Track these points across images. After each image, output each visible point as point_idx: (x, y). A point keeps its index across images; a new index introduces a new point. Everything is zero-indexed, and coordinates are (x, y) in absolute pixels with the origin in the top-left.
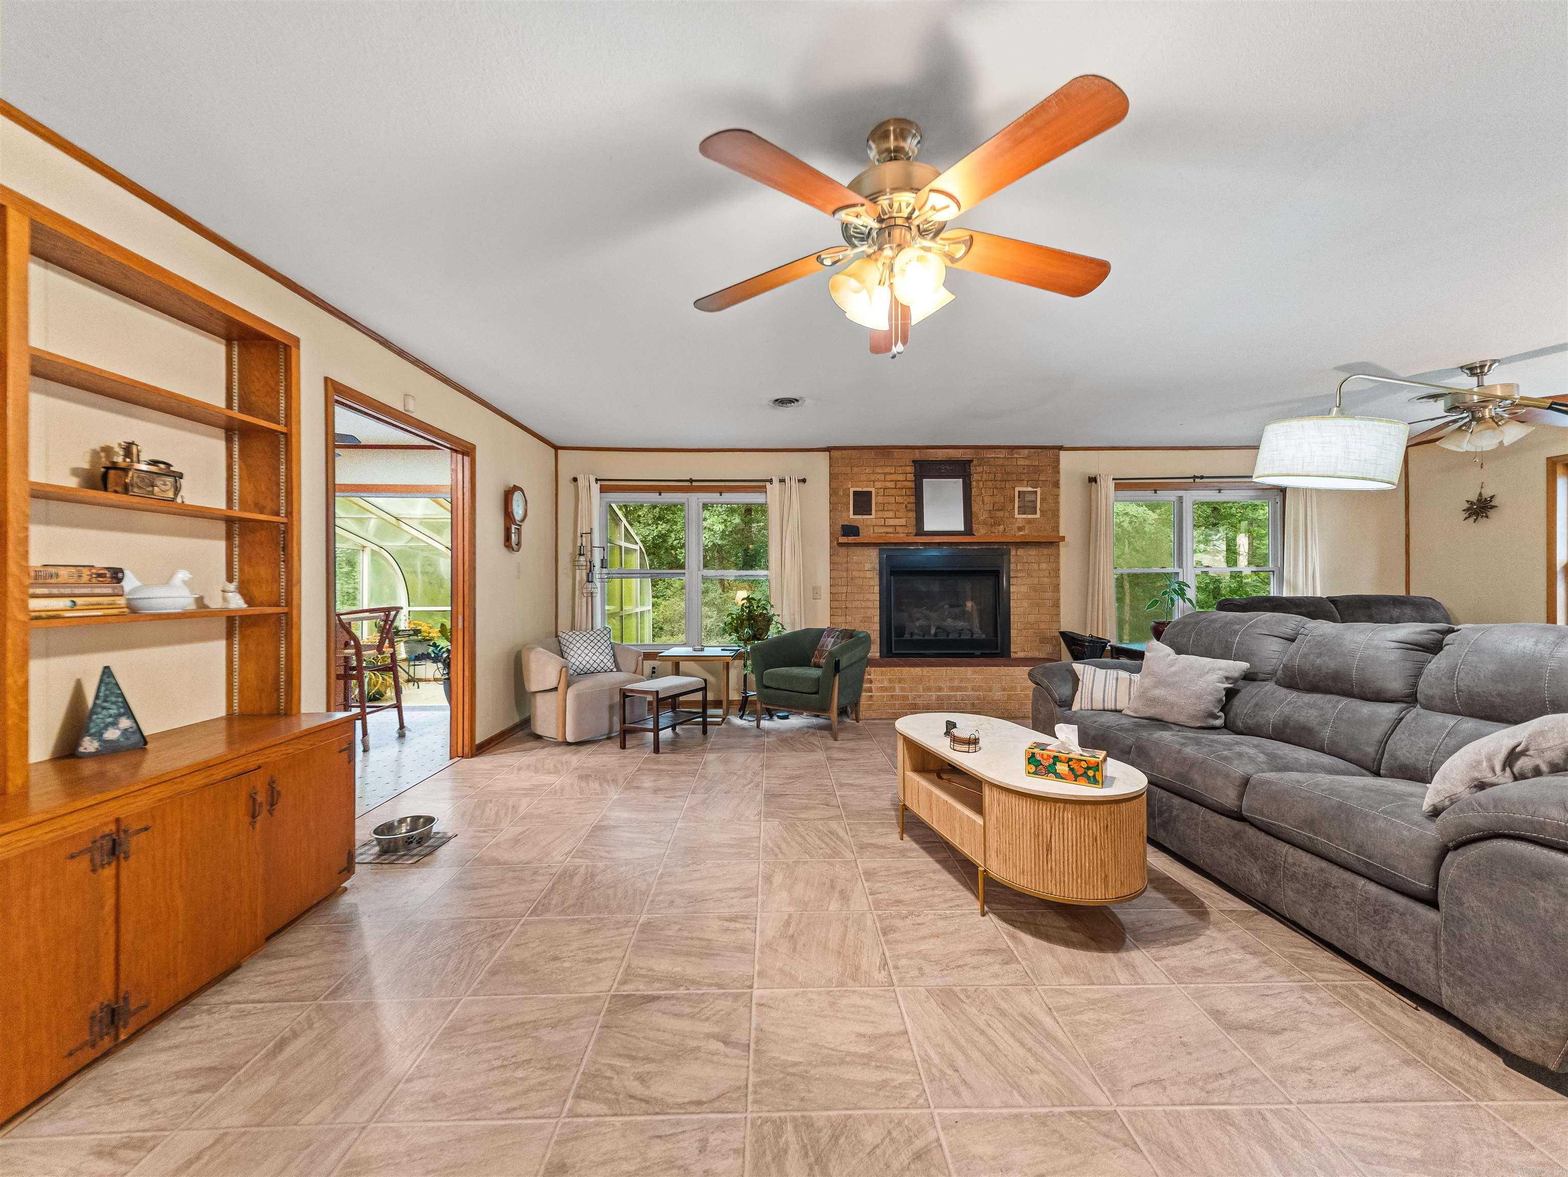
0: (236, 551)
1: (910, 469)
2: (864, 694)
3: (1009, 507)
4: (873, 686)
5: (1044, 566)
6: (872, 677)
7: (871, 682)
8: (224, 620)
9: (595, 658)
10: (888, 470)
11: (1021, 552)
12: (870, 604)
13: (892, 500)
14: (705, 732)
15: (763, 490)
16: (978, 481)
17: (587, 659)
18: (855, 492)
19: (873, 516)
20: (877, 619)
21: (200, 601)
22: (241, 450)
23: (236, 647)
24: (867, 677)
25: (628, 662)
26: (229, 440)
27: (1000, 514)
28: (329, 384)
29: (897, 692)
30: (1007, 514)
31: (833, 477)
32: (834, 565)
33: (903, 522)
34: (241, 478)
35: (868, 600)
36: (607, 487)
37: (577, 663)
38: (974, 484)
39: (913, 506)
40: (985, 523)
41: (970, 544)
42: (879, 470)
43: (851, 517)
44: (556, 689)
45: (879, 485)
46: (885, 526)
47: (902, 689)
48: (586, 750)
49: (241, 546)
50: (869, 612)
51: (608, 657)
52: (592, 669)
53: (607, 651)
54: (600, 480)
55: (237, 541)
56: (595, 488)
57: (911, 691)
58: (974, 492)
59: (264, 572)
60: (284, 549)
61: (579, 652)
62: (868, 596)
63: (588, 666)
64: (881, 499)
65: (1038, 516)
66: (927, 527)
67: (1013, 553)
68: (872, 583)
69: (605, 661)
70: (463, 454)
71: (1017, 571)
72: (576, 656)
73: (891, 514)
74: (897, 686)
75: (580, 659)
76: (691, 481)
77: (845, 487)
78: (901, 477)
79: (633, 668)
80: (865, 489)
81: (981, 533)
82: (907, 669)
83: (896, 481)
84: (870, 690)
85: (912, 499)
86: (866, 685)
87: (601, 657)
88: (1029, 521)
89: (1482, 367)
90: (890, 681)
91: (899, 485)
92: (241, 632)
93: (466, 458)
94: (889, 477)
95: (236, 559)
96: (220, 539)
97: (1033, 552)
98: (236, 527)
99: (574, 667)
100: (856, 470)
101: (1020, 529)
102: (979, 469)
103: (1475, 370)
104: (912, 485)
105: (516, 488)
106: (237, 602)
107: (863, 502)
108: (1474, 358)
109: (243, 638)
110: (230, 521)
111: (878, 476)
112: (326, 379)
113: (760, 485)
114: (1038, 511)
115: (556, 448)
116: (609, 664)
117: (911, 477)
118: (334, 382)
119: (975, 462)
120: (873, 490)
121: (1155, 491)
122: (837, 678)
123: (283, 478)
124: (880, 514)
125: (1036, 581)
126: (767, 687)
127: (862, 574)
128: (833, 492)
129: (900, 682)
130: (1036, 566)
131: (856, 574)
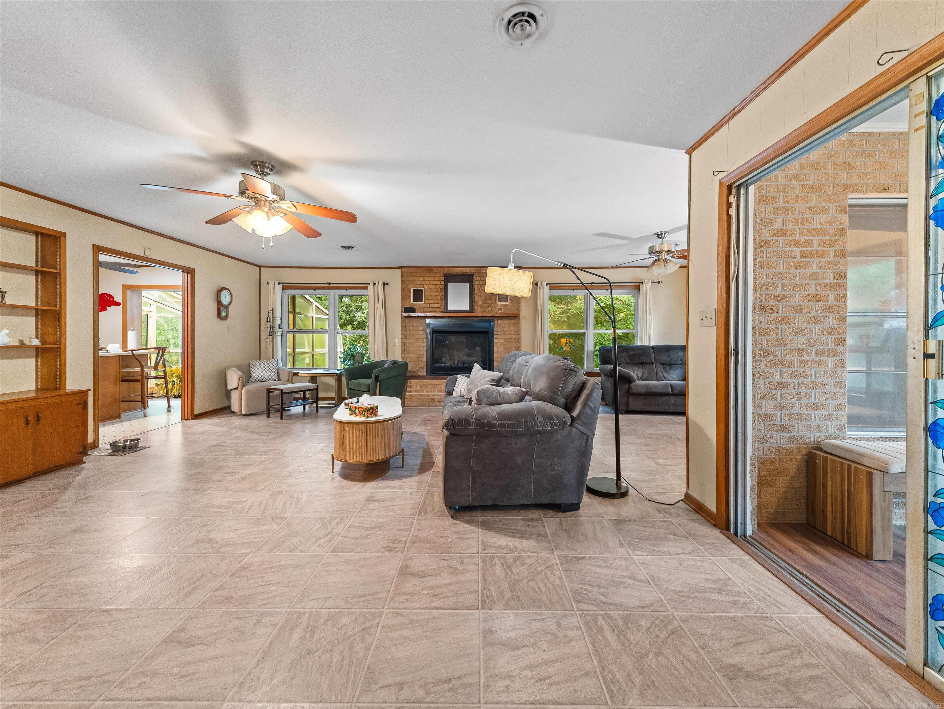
0: (40, 321)
1: (442, 278)
2: (407, 393)
3: (494, 299)
4: (412, 390)
5: (512, 329)
6: (412, 385)
7: (411, 387)
8: (34, 350)
9: (266, 374)
10: (431, 278)
11: (500, 321)
12: (421, 348)
13: (433, 294)
14: (317, 411)
15: (366, 288)
16: (478, 285)
17: (262, 374)
18: (414, 290)
19: (423, 302)
20: (425, 356)
21: (21, 342)
22: (41, 280)
23: (39, 361)
24: (409, 385)
25: (284, 376)
26: (37, 275)
27: (489, 302)
28: (95, 247)
29: (425, 393)
30: (493, 302)
31: (403, 282)
32: (404, 328)
33: (439, 305)
34: (41, 291)
35: (420, 346)
36: (285, 287)
37: (257, 376)
38: (476, 286)
39: (443, 297)
40: (481, 307)
41: (473, 317)
42: (426, 279)
43: (412, 303)
44: (237, 388)
45: (426, 286)
46: (429, 307)
47: (427, 391)
48: (250, 418)
49: (41, 319)
50: (421, 352)
51: (274, 374)
52: (264, 379)
53: (274, 370)
54: (282, 283)
55: (40, 317)
56: (279, 288)
57: (432, 392)
58: (476, 290)
59: (51, 330)
60: (59, 321)
61: (258, 371)
62: (420, 344)
63: (262, 378)
64: (427, 294)
65: (509, 303)
66: (450, 308)
67: (496, 322)
68: (423, 337)
69: (272, 375)
70: (188, 273)
71: (498, 331)
72: (256, 373)
73: (432, 301)
74: (424, 390)
75: (258, 374)
76: (330, 284)
77: (409, 287)
78: (438, 282)
79: (287, 379)
80: (419, 289)
81: (479, 312)
82: (430, 381)
83: (435, 285)
84: (410, 392)
85: (443, 294)
86: (408, 389)
87: (270, 374)
88: (504, 306)
89: (661, 234)
90: (421, 387)
91: (437, 286)
92: (41, 355)
93: (189, 275)
94: (431, 282)
95: (39, 325)
96: (33, 316)
97: (506, 321)
98: (40, 312)
99: (255, 378)
100: (414, 278)
101: (499, 310)
102: (478, 278)
103: (659, 236)
104: (443, 286)
105: (223, 289)
106: (36, 342)
107: (418, 295)
108: (659, 230)
109: (42, 358)
110: (37, 310)
111: (426, 282)
112: (93, 245)
113: (364, 286)
114: (509, 301)
115: (260, 267)
116: (274, 377)
117: (443, 282)
118: (97, 246)
119: (476, 275)
120: (423, 289)
121: (573, 290)
122: (378, 384)
123: (58, 291)
124: (427, 302)
125: (507, 336)
126: (351, 389)
127: (417, 332)
128: (403, 290)
129: (426, 387)
130: (507, 329)
131: (414, 332)
